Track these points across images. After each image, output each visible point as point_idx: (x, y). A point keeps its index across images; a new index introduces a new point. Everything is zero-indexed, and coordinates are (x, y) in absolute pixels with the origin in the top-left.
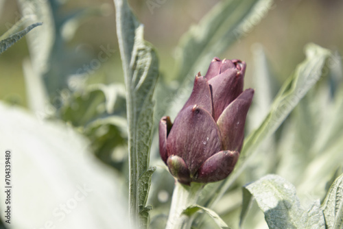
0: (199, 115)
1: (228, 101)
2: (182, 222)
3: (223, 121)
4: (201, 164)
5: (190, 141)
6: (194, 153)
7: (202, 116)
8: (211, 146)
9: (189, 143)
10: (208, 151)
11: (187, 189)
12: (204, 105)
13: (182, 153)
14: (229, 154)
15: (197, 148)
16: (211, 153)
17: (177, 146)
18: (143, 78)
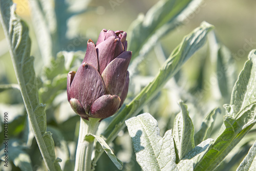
0: (87, 69)
1: (109, 60)
2: (85, 146)
3: (106, 74)
4: (91, 104)
5: (82, 88)
6: (85, 96)
7: (89, 70)
8: (97, 91)
9: (82, 89)
10: (95, 95)
11: (87, 123)
12: (93, 63)
13: (78, 96)
14: (109, 97)
15: (87, 93)
16: (97, 96)
17: (74, 92)
18: (19, 41)
